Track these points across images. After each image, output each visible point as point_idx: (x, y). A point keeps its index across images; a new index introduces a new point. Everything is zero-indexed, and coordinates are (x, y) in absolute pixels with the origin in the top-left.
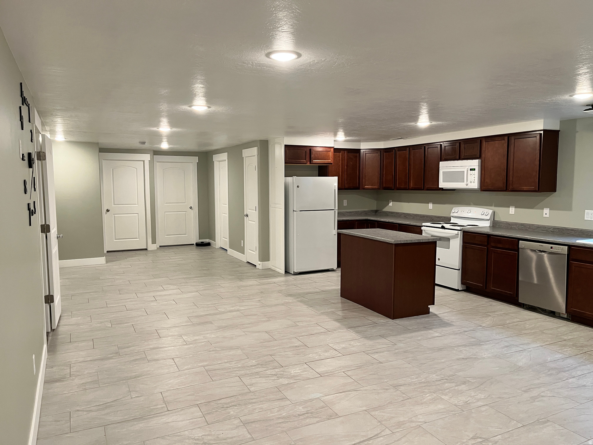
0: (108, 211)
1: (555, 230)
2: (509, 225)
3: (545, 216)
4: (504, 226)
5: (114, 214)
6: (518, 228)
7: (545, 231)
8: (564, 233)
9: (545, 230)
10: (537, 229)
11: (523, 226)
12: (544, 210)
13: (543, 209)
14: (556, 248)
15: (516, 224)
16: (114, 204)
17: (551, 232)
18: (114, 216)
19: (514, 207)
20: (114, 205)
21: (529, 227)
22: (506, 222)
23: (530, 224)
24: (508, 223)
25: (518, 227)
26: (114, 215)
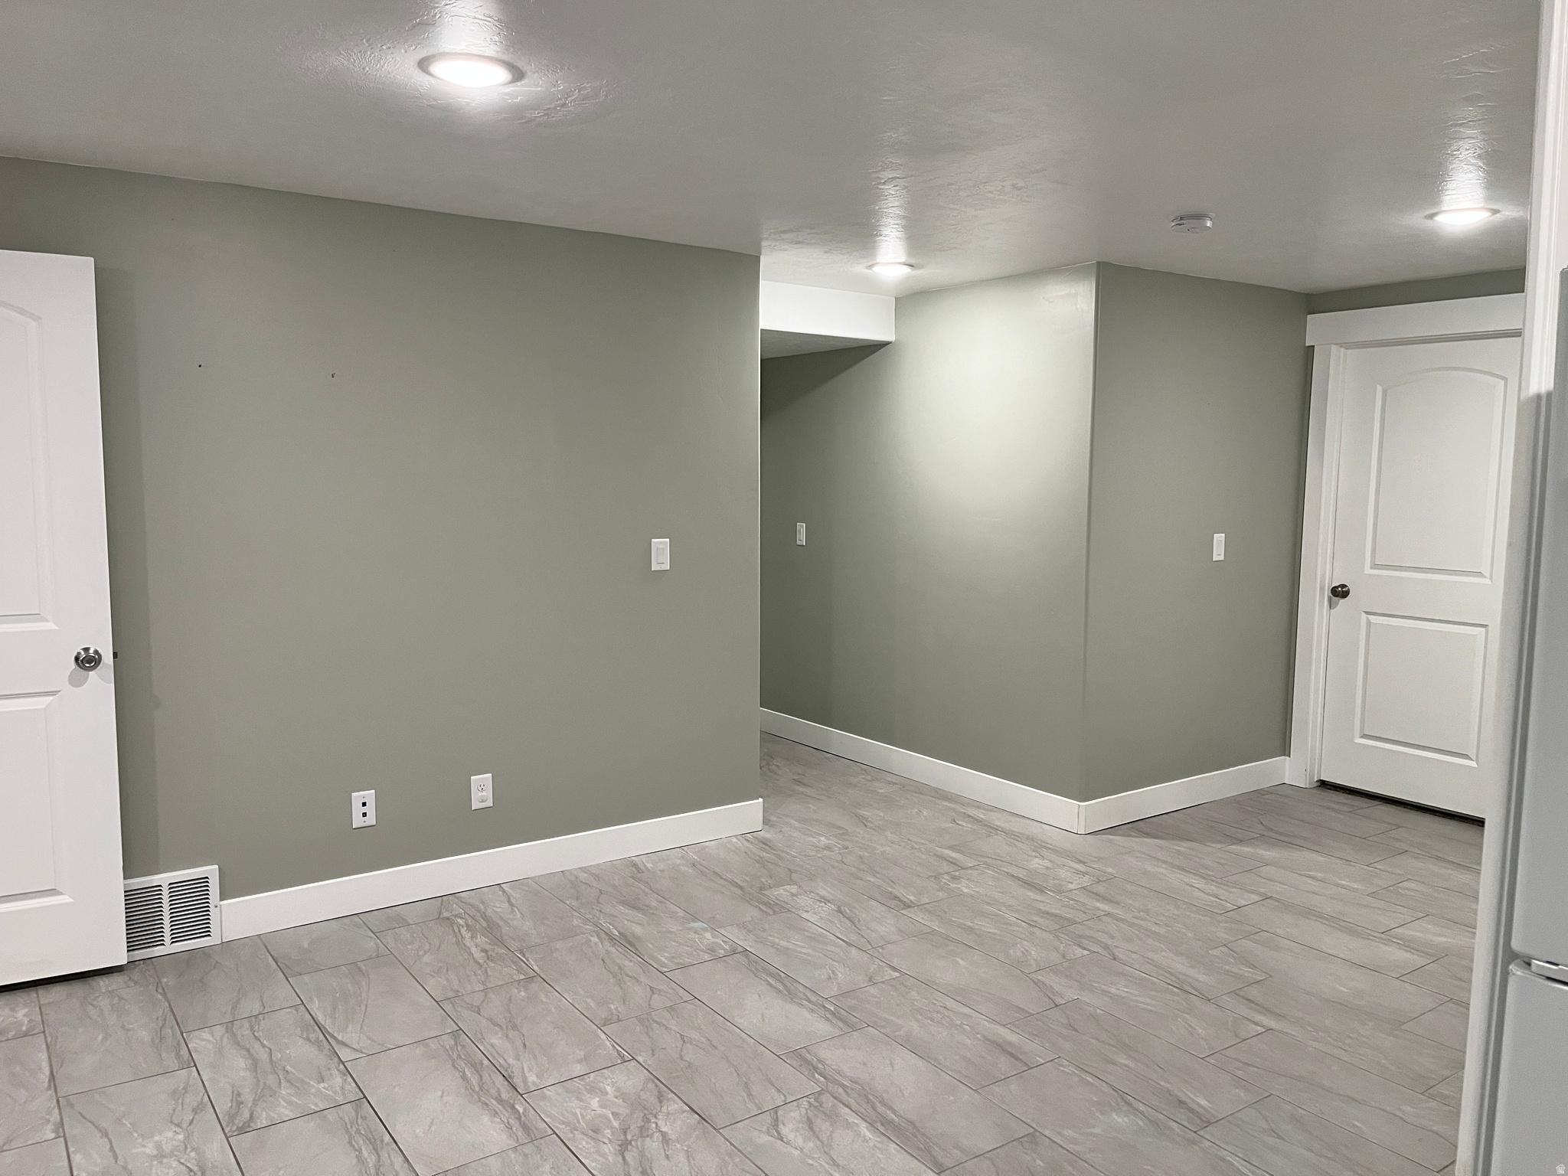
0: (1340, 592)
5: (1366, 613)
16: (1374, 566)
18: (1369, 622)
20: (1372, 568)
26: (1371, 617)
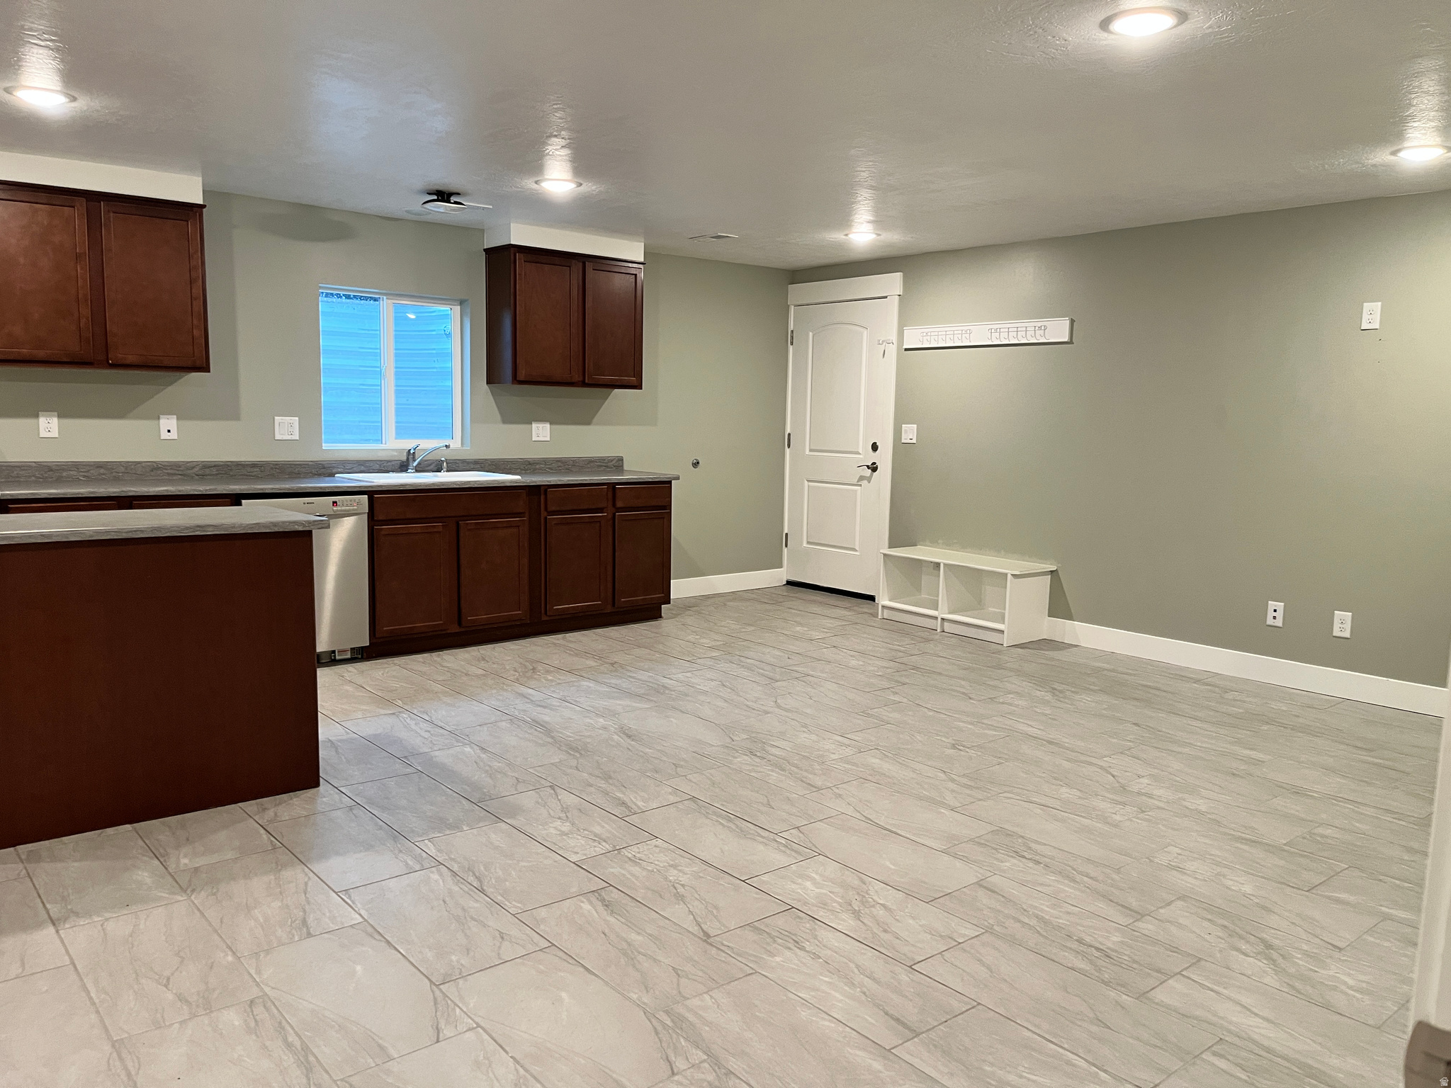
1: (207, 471)
2: (52, 470)
3: (164, 435)
4: (30, 477)
6: (84, 476)
7: (180, 476)
8: (232, 476)
9: (177, 472)
10: (152, 474)
11: (102, 471)
12: (161, 421)
13: (159, 418)
14: (349, 503)
15: (76, 466)
17: (197, 477)
19: (54, 416)
21: (126, 469)
22: (35, 462)
23: (128, 462)
24: (45, 464)
25: (85, 474)
